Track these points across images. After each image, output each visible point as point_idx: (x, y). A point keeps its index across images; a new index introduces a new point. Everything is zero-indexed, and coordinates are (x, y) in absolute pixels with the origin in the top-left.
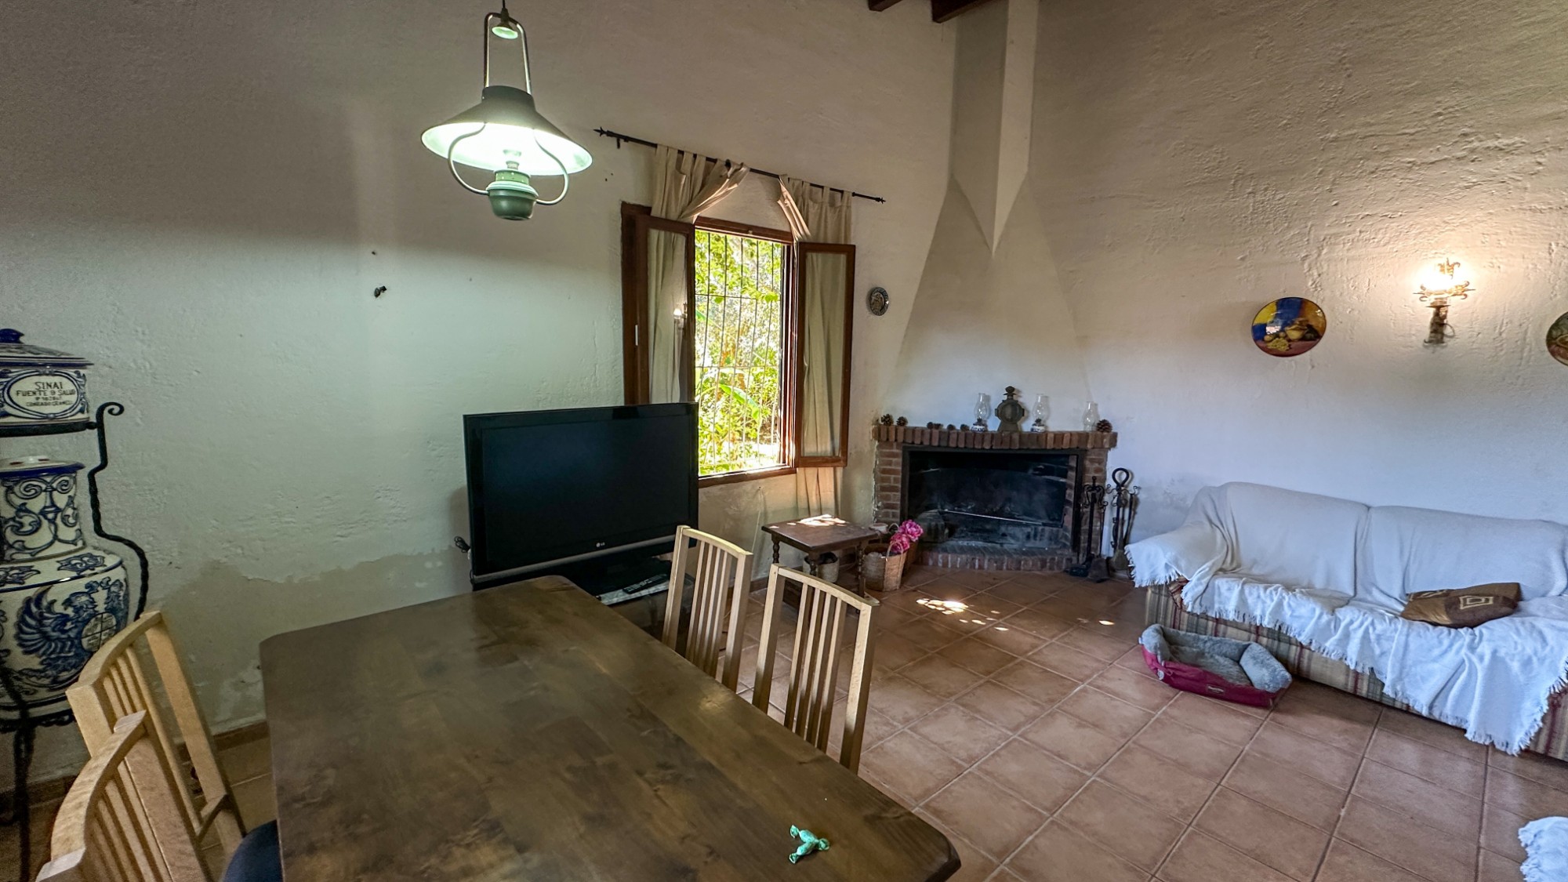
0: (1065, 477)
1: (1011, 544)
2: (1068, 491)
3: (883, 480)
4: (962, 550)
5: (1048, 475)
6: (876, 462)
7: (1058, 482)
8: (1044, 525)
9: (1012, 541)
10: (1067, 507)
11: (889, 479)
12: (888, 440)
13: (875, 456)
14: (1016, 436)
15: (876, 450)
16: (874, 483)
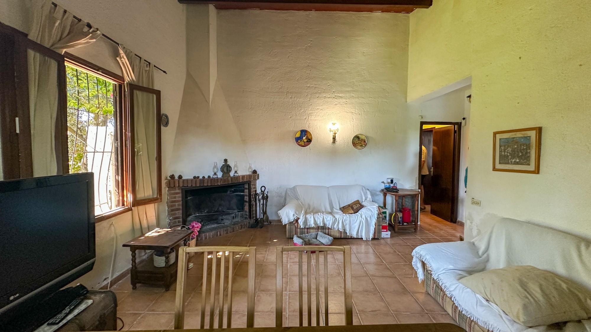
0: (244, 192)
1: (227, 222)
2: (245, 197)
3: (172, 206)
4: (211, 230)
5: (236, 193)
6: (168, 198)
7: (241, 195)
8: (238, 212)
9: (228, 221)
10: (245, 203)
11: (175, 205)
12: (174, 186)
13: (167, 195)
15: (167, 192)
16: (167, 208)
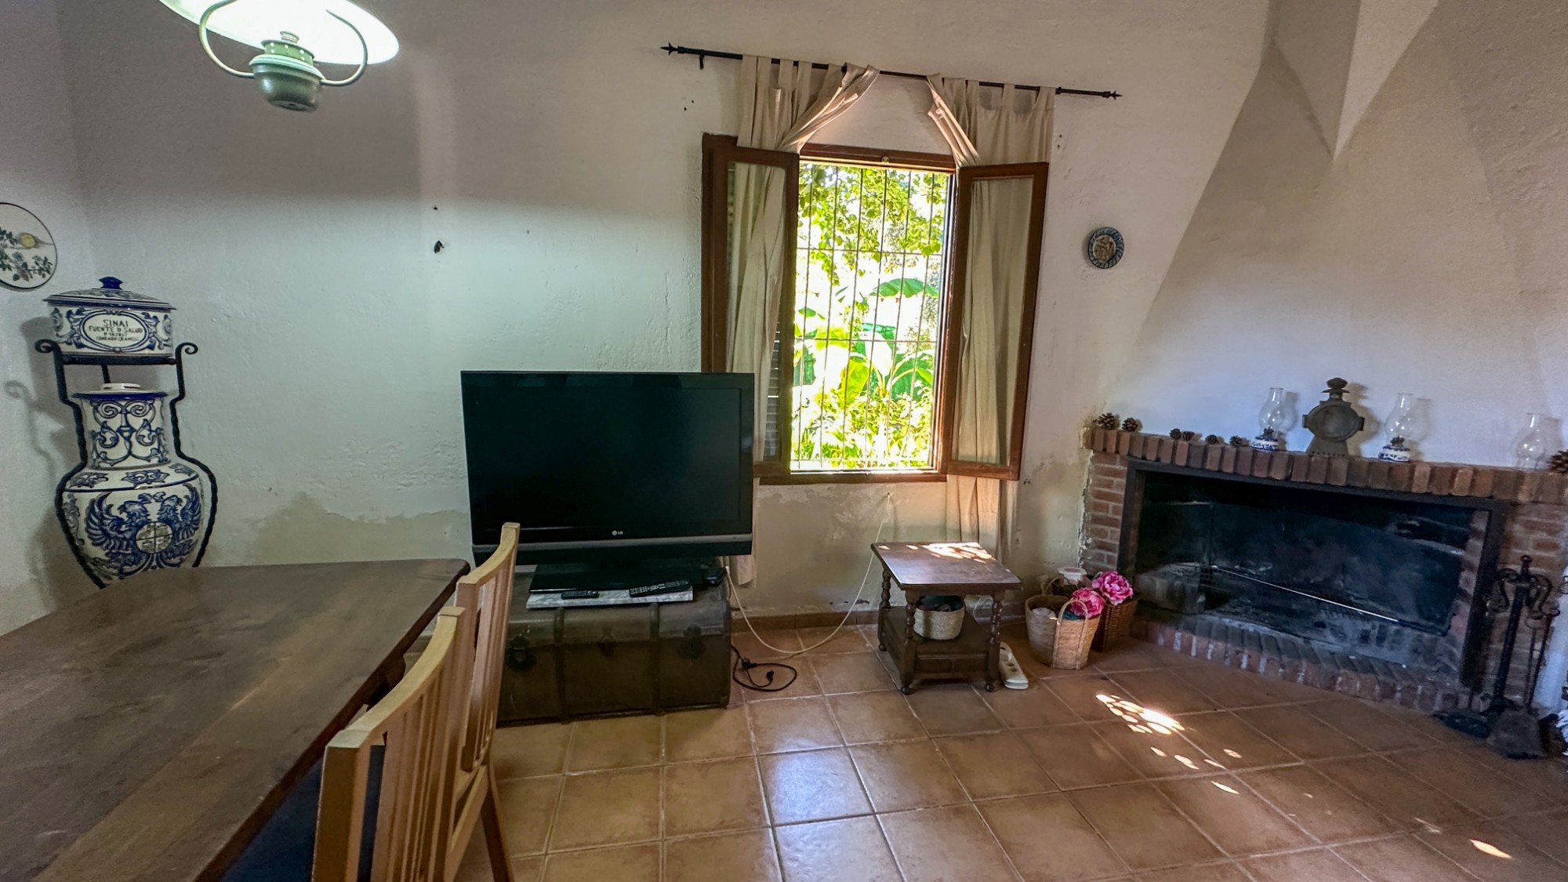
0: (1462, 547)
1: (1327, 643)
2: (1464, 574)
3: (1097, 507)
4: (1225, 634)
5: (1429, 539)
6: (1088, 480)
7: (1445, 555)
8: (1402, 623)
9: (1331, 638)
10: (1459, 602)
11: (1107, 507)
12: (1105, 450)
13: (1086, 472)
14: (1341, 465)
15: (1089, 463)
16: (1083, 510)
